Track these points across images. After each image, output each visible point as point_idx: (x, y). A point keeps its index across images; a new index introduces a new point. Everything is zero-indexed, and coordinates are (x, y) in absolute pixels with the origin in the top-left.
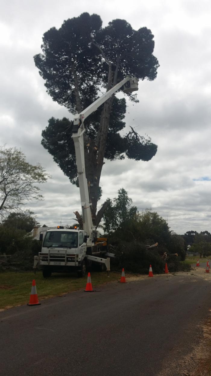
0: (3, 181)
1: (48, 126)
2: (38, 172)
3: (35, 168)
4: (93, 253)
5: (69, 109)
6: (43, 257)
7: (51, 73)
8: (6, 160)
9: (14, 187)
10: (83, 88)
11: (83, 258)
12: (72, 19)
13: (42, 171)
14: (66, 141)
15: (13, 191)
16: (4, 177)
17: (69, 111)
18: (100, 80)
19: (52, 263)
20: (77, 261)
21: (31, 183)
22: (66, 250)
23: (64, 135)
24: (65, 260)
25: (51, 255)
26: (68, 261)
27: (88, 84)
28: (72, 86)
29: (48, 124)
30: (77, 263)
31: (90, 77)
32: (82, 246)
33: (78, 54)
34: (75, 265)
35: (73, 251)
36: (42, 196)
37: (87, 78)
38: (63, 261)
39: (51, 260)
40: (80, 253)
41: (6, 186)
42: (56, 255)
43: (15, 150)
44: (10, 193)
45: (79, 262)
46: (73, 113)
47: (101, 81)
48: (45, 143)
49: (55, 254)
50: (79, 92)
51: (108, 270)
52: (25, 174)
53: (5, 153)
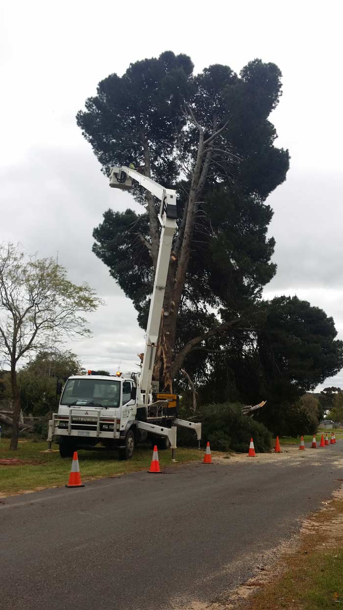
0: (33, 306)
1: (102, 224)
2: (85, 296)
3: (81, 289)
4: (148, 418)
5: (135, 197)
6: (61, 422)
7: (109, 142)
8: (38, 277)
9: (49, 317)
10: (158, 164)
11: (129, 425)
12: (142, 61)
13: (91, 294)
14: (130, 245)
15: (47, 322)
16: (34, 301)
17: (135, 199)
18: (188, 155)
19: (75, 433)
20: (118, 430)
21: (74, 311)
22: (99, 410)
23: (126, 236)
24: (96, 427)
25: (74, 419)
26: (102, 429)
27: (165, 159)
28: (141, 162)
29: (103, 219)
30: (118, 434)
31: (169, 149)
32: (128, 406)
33: (151, 114)
34: (114, 437)
35: (110, 413)
36: (89, 331)
37: (164, 150)
38: (94, 429)
39: (73, 428)
40: (123, 417)
41: (37, 315)
42: (82, 419)
43: (51, 262)
44: (42, 325)
45: (122, 432)
46: (141, 203)
47: (189, 158)
48: (99, 250)
49: (81, 417)
50: (151, 171)
51: (173, 447)
52: (66, 298)
53: (36, 266)
